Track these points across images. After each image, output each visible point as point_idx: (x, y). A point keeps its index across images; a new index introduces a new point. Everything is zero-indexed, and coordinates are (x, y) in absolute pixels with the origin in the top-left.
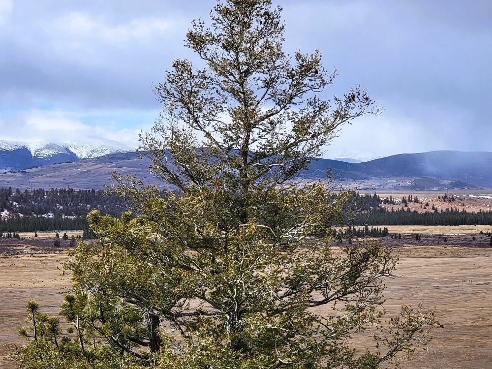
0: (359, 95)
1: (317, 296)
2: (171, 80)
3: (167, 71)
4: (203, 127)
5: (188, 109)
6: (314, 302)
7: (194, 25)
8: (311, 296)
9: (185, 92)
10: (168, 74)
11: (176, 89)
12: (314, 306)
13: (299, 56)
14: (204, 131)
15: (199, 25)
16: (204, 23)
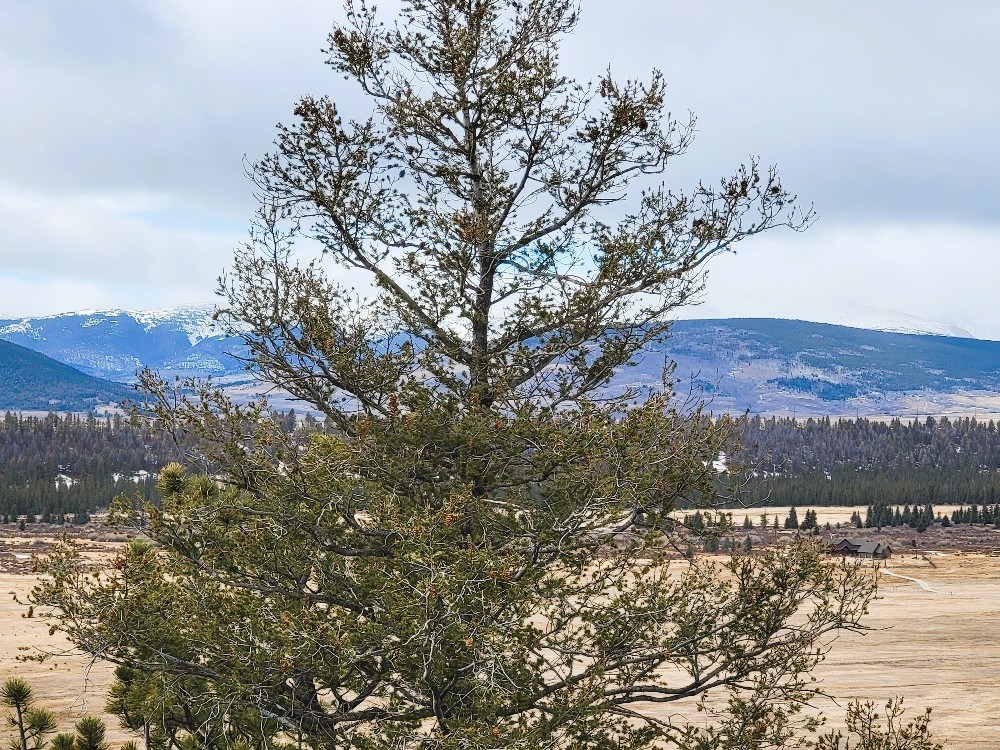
0: (757, 180)
1: (674, 674)
2: (288, 147)
3: (279, 126)
4: (372, 261)
5: (334, 218)
6: (666, 691)
7: (350, 14)
8: (658, 676)
9: (326, 176)
10: (282, 132)
11: (303, 169)
12: (665, 700)
13: (607, 87)
14: (374, 269)
15: (363, 13)
16: (374, 9)
